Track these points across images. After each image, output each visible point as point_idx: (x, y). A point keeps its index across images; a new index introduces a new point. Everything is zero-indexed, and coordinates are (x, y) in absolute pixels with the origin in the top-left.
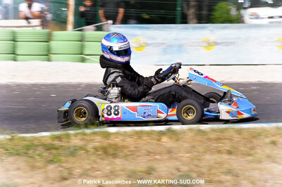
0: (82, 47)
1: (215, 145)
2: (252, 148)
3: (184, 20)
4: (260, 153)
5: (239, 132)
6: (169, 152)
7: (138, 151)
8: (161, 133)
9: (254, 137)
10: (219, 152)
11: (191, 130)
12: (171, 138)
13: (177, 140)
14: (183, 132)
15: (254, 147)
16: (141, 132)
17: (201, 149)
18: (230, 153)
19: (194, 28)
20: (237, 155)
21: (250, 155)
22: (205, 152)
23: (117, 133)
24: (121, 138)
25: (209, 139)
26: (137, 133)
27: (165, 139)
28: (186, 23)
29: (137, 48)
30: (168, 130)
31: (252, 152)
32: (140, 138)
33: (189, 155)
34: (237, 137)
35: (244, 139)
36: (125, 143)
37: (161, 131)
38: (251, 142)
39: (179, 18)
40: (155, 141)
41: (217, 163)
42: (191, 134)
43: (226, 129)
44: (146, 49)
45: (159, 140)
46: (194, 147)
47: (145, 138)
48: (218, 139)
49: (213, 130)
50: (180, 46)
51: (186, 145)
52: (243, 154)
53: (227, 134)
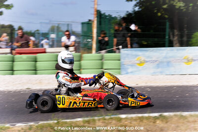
0: (102, 64)
3: (171, 45)
6: (162, 130)
8: (156, 118)
11: (175, 115)
12: (162, 121)
13: (167, 122)
14: (171, 117)
16: (142, 117)
17: (183, 128)
19: (177, 50)
22: (186, 130)
23: (126, 118)
24: (129, 121)
25: (189, 122)
26: (140, 118)
27: (158, 122)
28: (172, 46)
30: (161, 115)
32: (142, 121)
37: (156, 117)
39: (167, 43)
40: (152, 123)
42: (176, 119)
44: (145, 65)
45: (154, 123)
46: (178, 127)
47: (145, 121)
50: (168, 63)
51: (173, 126)
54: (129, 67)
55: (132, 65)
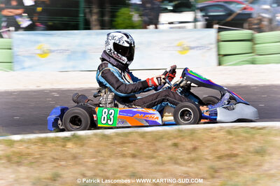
1: (120, 149)
2: (155, 151)
3: (87, 26)
4: (162, 155)
5: (143, 135)
6: (75, 157)
7: (42, 158)
8: (67, 139)
9: (157, 140)
10: (124, 156)
11: (95, 135)
12: (76, 144)
13: (82, 145)
14: (88, 137)
15: (157, 150)
16: (46, 139)
17: (106, 154)
18: (134, 156)
19: (97, 34)
20: (140, 159)
21: (153, 158)
22: (110, 156)
23: (21, 141)
24: (26, 145)
25: (113, 143)
27: (70, 145)
28: (89, 29)
29: (41, 54)
30: (74, 136)
31: (155, 155)
32: (45, 144)
33: (94, 160)
34: (141, 141)
35: (148, 142)
36: (30, 151)
37: (67, 137)
38: (154, 145)
39: (82, 24)
40: (60, 148)
41: (121, 167)
42: (95, 139)
43: (130, 133)
44: (50, 56)
45: (64, 146)
46: (98, 152)
47: (50, 145)
48: (123, 143)
49: (118, 135)
50: (84, 52)
51: (91, 150)
52: (147, 157)
53: (131, 138)
54: (26, 59)
55: (31, 57)
